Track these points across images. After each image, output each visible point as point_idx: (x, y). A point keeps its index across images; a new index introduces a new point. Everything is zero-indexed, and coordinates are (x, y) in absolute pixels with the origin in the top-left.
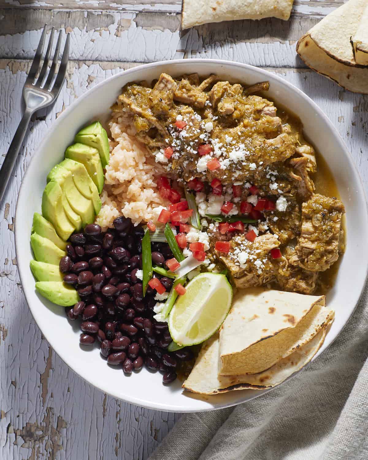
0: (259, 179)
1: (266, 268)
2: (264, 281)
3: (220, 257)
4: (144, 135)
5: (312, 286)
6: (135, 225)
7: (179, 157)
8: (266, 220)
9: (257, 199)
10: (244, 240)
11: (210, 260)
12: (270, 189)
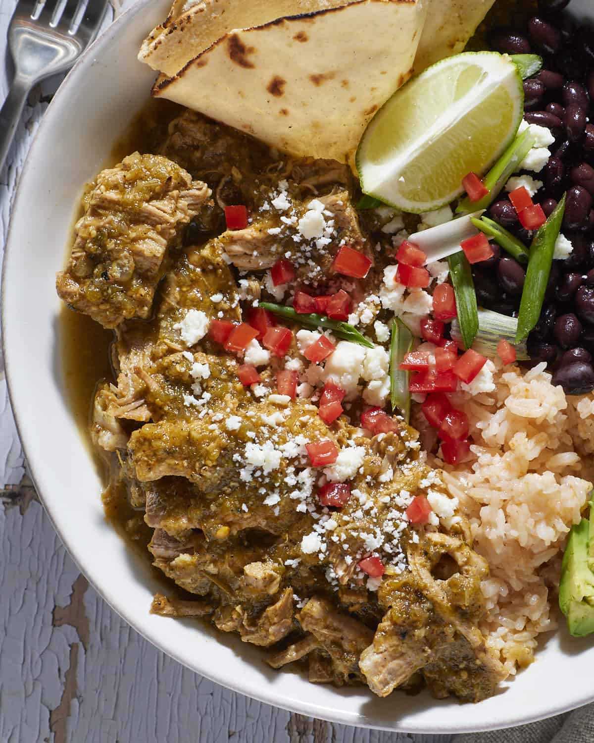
0: (228, 397)
1: (266, 192)
2: (281, 166)
3: (364, 240)
4: (466, 568)
5: (176, 126)
6: (543, 365)
7: (398, 495)
8: (240, 301)
9: (247, 353)
10: (300, 267)
11: (391, 243)
12: (210, 367)
